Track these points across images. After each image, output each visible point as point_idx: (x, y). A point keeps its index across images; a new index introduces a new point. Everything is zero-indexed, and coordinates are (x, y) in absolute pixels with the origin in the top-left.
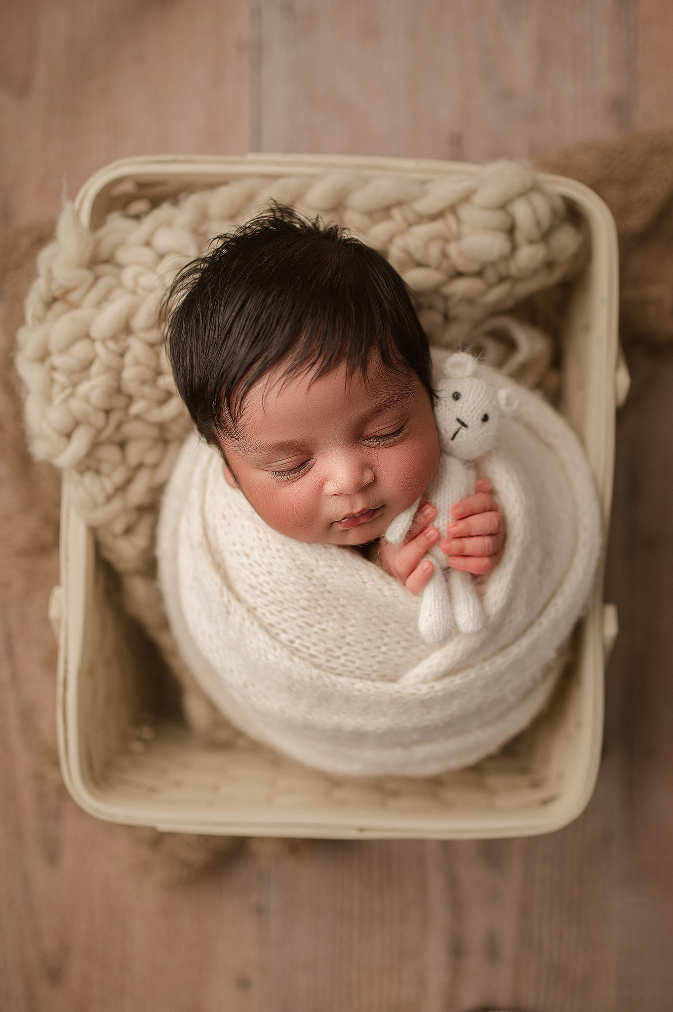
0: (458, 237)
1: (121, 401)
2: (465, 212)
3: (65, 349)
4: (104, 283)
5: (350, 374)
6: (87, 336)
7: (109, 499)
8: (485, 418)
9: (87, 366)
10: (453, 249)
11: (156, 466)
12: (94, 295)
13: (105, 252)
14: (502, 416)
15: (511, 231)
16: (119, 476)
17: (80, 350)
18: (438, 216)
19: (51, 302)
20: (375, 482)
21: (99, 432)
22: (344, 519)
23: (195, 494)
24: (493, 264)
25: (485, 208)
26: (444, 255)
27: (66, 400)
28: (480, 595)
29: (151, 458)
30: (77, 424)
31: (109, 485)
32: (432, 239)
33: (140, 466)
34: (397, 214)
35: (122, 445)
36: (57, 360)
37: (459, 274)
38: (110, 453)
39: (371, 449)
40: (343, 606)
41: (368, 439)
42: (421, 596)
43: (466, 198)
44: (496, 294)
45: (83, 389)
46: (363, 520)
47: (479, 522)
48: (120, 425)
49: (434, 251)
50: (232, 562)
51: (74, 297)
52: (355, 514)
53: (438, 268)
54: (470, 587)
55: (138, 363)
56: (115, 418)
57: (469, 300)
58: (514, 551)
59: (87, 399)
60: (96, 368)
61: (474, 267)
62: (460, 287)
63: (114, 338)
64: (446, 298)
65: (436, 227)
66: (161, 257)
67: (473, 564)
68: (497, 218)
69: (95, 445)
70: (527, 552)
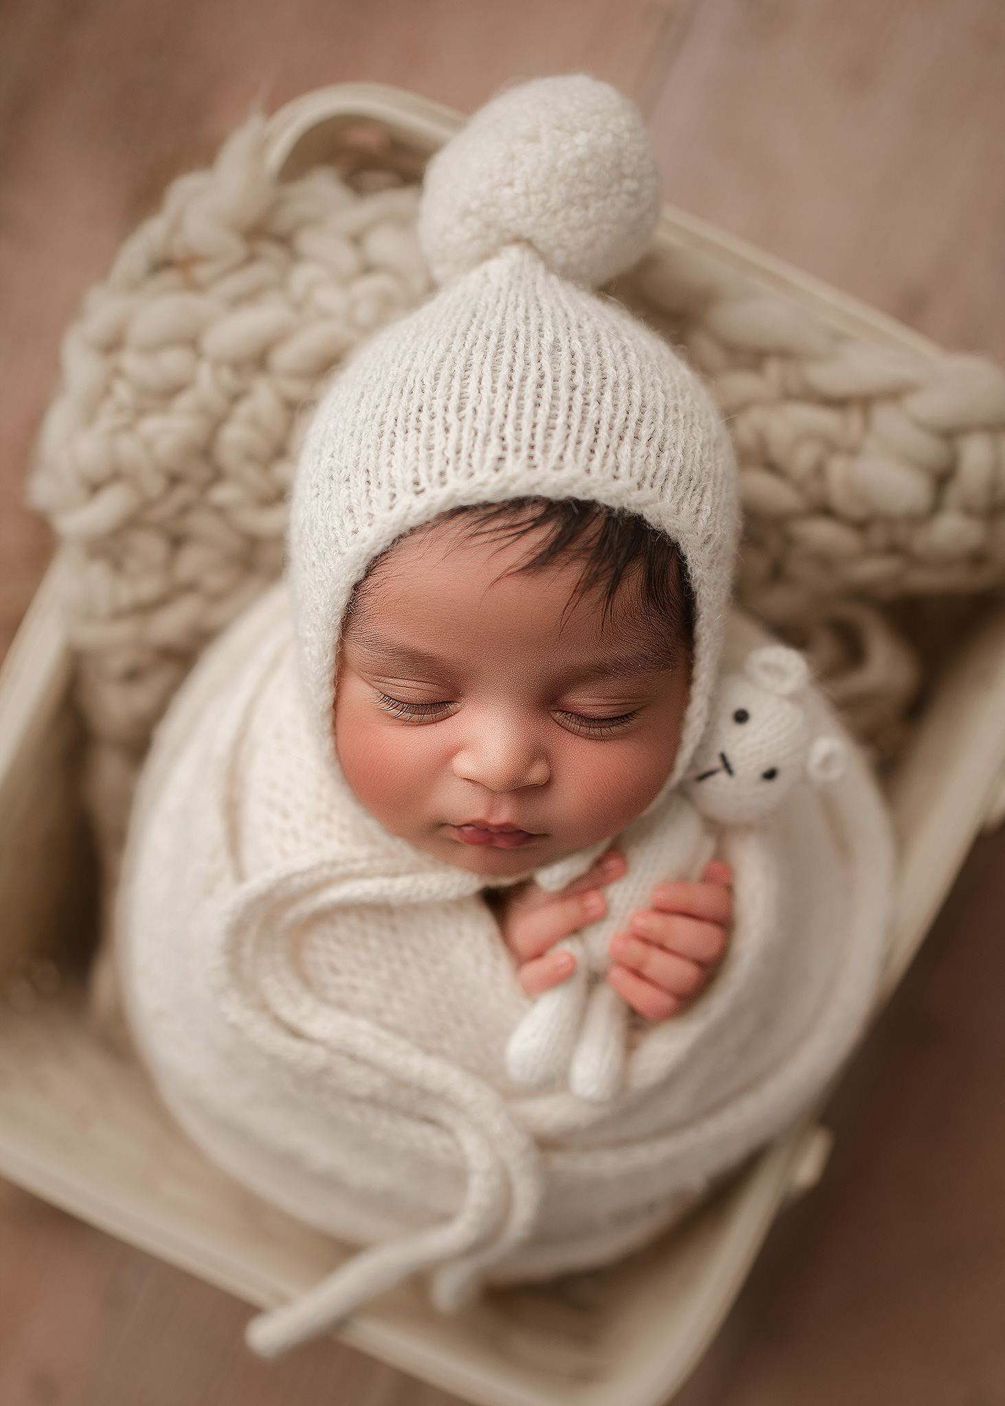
0: (853, 452)
1: (201, 472)
2: (884, 416)
3: (151, 349)
4: (260, 272)
5: (583, 587)
6: (192, 343)
7: (118, 615)
8: (770, 775)
9: (170, 392)
10: (838, 468)
11: (217, 598)
12: (235, 284)
13: (283, 221)
14: (804, 779)
15: (943, 478)
16: (148, 587)
17: (173, 362)
18: (837, 403)
19: (162, 264)
20: (546, 785)
21: (147, 504)
22: (467, 825)
23: (251, 675)
24: (889, 521)
25: (921, 425)
26: (819, 470)
27: (114, 433)
28: (630, 1046)
29: (215, 581)
30: (116, 476)
31: (127, 593)
32: (810, 435)
33: (190, 587)
34: (773, 369)
35: (177, 541)
36: (130, 361)
37: (825, 511)
38: (150, 546)
39: (563, 731)
40: (404, 962)
41: (564, 712)
42: (534, 1001)
43: (895, 394)
44: (873, 569)
45: (151, 425)
46: (501, 843)
47: (687, 934)
48: (185, 510)
49: (804, 458)
50: (255, 813)
51: (202, 272)
52: (490, 826)
53: (799, 487)
54: (619, 1025)
55: (254, 422)
56: (183, 494)
57: (825, 560)
58: (718, 1004)
59: (148, 444)
60: (185, 401)
61: (857, 511)
62: (821, 533)
63: (237, 366)
64: (789, 541)
65: (825, 420)
66: (368, 269)
67: (644, 996)
68: (930, 450)
69: (132, 522)
70: (736, 1012)
